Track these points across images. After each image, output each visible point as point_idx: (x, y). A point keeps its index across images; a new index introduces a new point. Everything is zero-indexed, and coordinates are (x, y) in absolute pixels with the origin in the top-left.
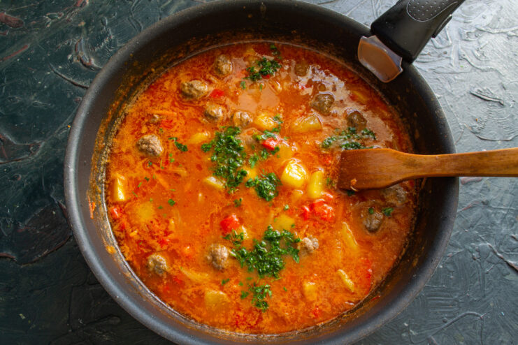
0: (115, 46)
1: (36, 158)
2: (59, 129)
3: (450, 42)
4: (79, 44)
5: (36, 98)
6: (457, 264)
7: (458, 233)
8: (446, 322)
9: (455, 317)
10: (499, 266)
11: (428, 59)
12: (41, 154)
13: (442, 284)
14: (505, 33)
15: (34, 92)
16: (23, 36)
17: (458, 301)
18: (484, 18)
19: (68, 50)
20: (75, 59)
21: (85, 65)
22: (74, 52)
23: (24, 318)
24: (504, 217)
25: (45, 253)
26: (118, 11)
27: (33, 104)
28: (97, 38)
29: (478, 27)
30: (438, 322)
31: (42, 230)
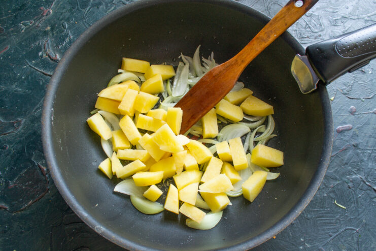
1: (19, 132)
2: (35, 108)
3: (323, 27)
4: (46, 44)
5: (16, 86)
6: (337, 193)
7: (337, 170)
8: (331, 236)
9: (338, 231)
10: (368, 192)
11: (308, 41)
12: (23, 128)
13: (327, 208)
14: (363, 18)
15: (15, 82)
16: (4, 40)
17: (339, 220)
18: (347, 8)
19: (39, 49)
20: (44, 55)
21: (52, 59)
22: (43, 49)
24: (370, 155)
25: (30, 203)
26: (75, 17)
27: (15, 91)
28: (60, 38)
29: (343, 15)
30: (326, 237)
31: (27, 185)
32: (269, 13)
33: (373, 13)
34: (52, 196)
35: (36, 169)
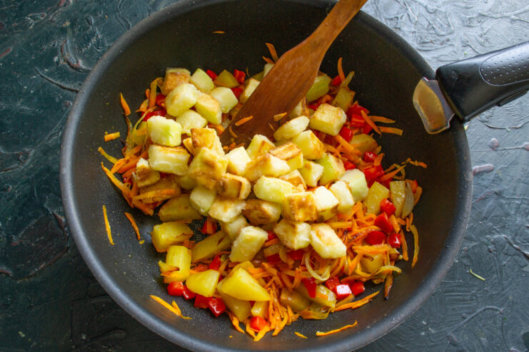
0: (103, 45)
1: (26, 167)
2: (49, 135)
3: (452, 28)
4: (64, 45)
5: (22, 103)
6: (473, 258)
7: (472, 226)
8: (465, 318)
9: (474, 312)
10: (516, 257)
11: (431, 47)
12: (32, 162)
13: (459, 279)
14: (508, 17)
15: (20, 98)
16: (5, 39)
17: (476, 296)
18: (486, 3)
19: (54, 52)
20: (62, 62)
21: (72, 67)
22: (60, 53)
23: (23, 336)
24: (518, 207)
25: (42, 266)
26: (104, 9)
27: (20, 110)
28: (84, 37)
29: (480, 12)
30: (457, 319)
31: (38, 242)
32: (377, 8)
33: (522, 10)
34: (74, 258)
35: (50, 220)
